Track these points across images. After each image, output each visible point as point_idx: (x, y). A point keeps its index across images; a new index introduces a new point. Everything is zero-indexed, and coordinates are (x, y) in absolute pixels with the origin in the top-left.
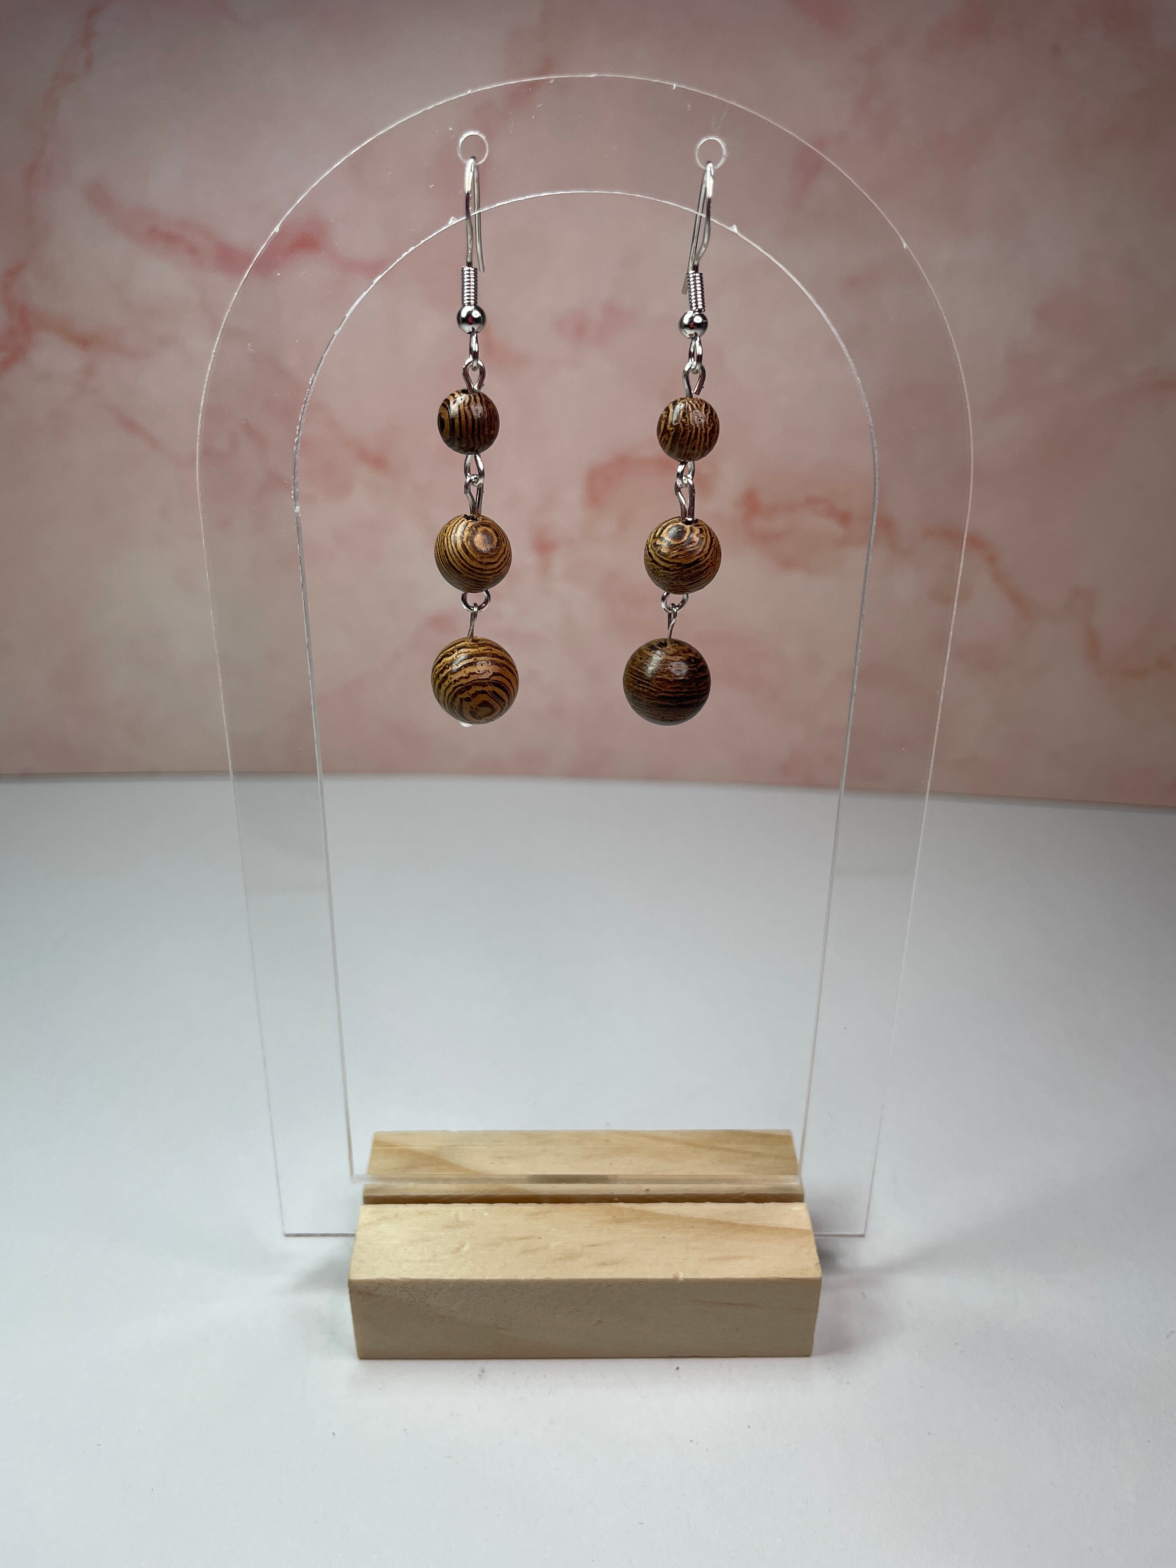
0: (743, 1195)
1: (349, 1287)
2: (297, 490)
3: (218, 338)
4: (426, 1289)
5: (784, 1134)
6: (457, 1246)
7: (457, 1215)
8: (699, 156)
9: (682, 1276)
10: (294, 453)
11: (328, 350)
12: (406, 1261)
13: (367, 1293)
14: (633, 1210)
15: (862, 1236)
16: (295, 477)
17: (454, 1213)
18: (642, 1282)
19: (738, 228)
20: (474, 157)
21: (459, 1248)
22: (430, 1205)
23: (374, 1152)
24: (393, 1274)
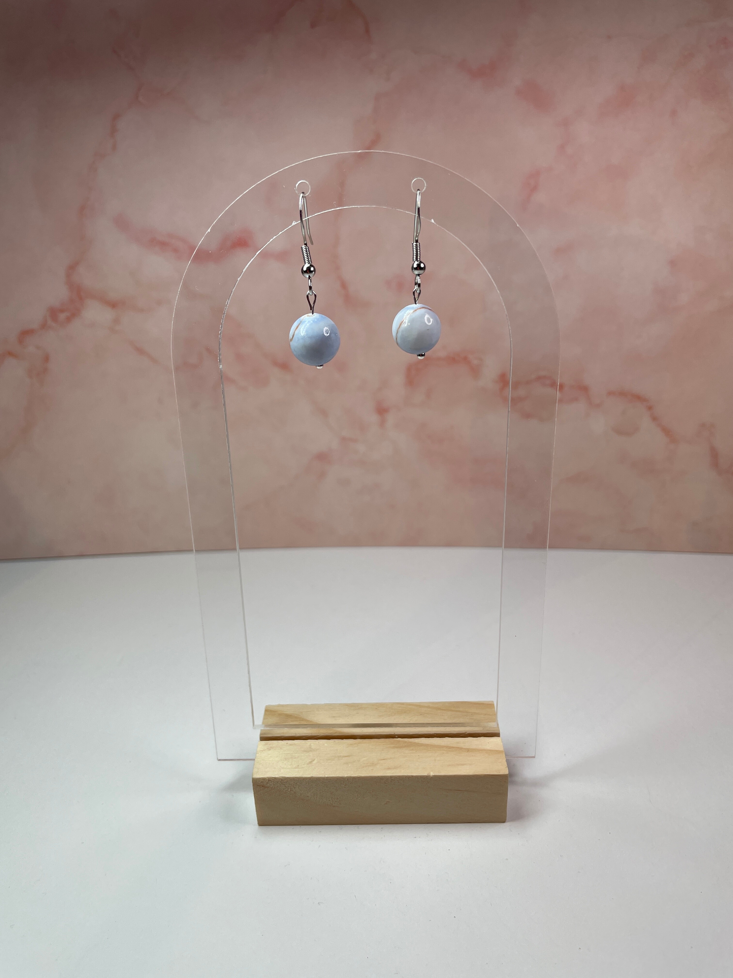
0: (466, 734)
1: (253, 783)
2: (221, 357)
3: (181, 284)
4: (294, 783)
5: (490, 703)
6: (310, 760)
7: (310, 745)
8: (413, 188)
9: (432, 774)
10: (219, 339)
11: (234, 288)
12: (283, 768)
13: (262, 786)
14: (406, 742)
15: (534, 757)
16: (219, 351)
17: (309, 744)
18: (410, 777)
19: (434, 220)
20: (303, 193)
21: (312, 762)
22: (295, 740)
23: (265, 714)
24: (276, 775)
